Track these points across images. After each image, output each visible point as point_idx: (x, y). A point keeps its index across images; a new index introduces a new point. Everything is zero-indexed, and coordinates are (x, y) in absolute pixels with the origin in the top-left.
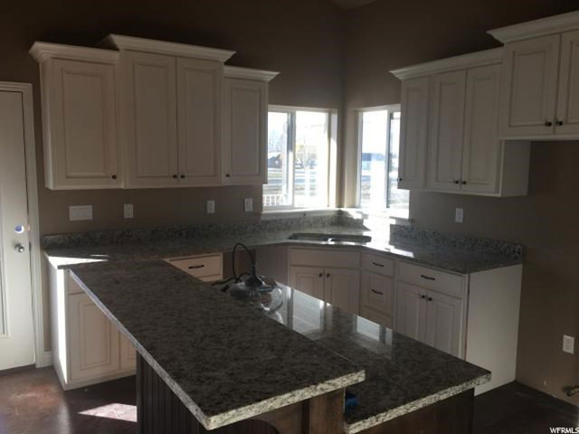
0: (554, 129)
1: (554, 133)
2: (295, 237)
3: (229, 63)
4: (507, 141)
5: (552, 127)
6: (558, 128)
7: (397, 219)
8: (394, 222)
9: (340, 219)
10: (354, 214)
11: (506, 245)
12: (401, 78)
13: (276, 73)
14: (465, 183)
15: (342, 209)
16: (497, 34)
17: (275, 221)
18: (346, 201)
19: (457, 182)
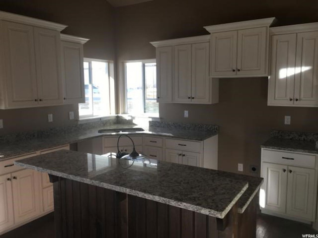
0: (237, 73)
1: (236, 75)
2: (100, 132)
3: (63, 32)
4: (213, 78)
5: (235, 72)
6: (238, 73)
7: (153, 118)
8: (151, 120)
9: (118, 120)
10: (126, 117)
11: (211, 126)
12: (155, 46)
13: (88, 40)
14: (193, 98)
15: (119, 115)
16: (208, 28)
17: (86, 124)
18: (121, 111)
19: (189, 98)
